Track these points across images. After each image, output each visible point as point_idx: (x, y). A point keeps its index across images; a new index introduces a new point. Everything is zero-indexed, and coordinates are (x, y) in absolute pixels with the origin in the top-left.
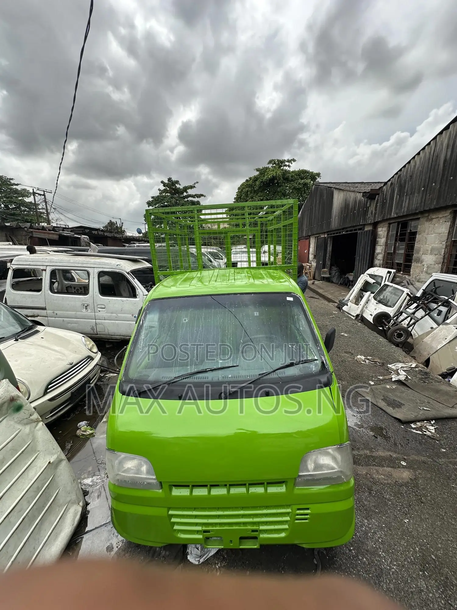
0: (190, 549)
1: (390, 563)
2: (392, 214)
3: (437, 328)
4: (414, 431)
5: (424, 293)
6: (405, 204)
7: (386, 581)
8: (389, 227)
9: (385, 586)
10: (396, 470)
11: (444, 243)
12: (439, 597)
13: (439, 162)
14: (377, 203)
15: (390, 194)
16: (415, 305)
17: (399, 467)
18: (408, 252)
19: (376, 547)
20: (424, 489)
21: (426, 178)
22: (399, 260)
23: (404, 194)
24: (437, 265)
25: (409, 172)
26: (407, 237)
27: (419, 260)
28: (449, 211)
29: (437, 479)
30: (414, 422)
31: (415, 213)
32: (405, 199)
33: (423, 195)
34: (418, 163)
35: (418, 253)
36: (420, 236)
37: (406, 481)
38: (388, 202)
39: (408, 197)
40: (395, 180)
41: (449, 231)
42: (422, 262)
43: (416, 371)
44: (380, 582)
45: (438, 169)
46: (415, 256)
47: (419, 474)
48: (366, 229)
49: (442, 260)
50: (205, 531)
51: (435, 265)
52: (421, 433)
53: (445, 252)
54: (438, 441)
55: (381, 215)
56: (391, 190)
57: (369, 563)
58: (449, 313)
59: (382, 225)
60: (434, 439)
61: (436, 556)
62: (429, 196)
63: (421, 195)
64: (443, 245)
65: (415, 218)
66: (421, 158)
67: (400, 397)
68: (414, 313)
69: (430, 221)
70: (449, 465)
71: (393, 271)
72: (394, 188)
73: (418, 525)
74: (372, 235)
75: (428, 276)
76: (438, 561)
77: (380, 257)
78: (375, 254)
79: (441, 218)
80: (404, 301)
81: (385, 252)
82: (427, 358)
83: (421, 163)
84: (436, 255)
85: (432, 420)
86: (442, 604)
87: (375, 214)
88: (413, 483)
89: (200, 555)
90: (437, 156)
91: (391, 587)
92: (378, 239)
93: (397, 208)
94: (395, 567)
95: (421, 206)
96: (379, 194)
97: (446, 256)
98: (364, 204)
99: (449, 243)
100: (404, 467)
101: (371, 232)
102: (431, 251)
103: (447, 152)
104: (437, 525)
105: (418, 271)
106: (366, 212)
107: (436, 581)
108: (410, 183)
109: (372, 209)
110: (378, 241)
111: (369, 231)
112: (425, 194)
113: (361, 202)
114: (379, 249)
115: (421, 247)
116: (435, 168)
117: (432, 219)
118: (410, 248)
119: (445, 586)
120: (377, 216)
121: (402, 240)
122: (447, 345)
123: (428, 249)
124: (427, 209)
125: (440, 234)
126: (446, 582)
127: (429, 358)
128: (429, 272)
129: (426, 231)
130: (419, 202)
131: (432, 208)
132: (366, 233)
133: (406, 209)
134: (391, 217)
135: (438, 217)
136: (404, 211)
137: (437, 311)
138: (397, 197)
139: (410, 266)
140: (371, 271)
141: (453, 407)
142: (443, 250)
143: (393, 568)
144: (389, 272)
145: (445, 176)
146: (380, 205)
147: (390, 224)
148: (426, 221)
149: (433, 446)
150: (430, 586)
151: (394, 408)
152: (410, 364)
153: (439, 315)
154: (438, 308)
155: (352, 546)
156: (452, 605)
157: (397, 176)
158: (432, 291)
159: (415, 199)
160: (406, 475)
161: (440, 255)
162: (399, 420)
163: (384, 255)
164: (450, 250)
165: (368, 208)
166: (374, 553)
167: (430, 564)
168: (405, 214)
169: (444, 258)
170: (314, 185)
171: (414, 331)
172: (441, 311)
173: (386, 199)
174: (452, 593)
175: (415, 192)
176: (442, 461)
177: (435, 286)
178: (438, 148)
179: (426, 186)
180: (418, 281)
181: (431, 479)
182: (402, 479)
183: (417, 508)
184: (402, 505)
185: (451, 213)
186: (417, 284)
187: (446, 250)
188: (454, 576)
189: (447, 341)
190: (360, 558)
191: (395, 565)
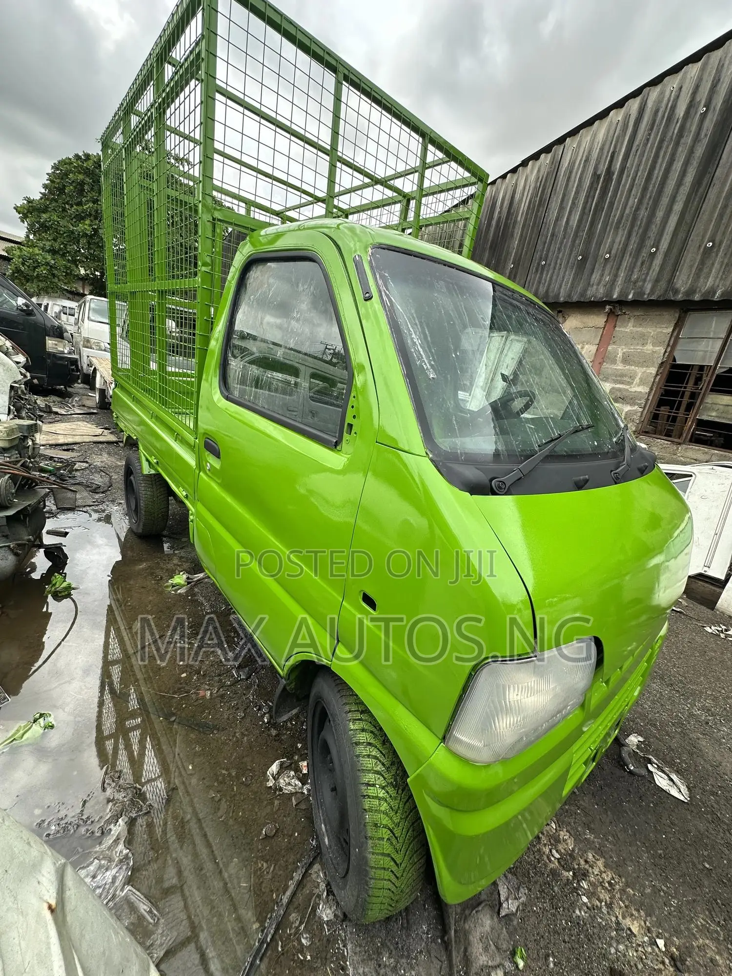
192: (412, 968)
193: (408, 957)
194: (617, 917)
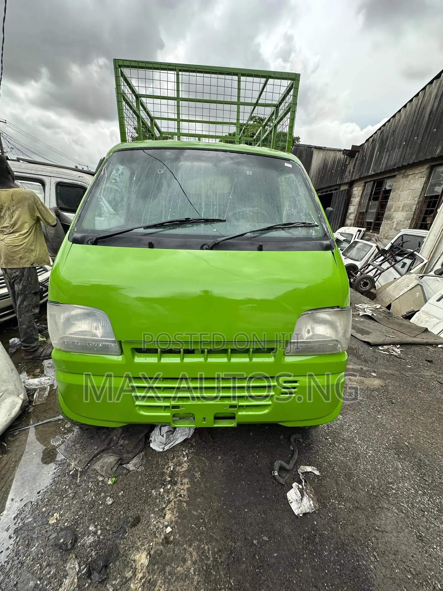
0: (153, 437)
1: (366, 448)
2: (370, 171)
3: (400, 278)
4: (382, 352)
5: (392, 247)
6: (384, 161)
7: (363, 463)
8: (365, 186)
9: (362, 467)
10: (367, 379)
11: (417, 199)
12: (414, 475)
13: (424, 115)
14: (356, 161)
15: (371, 151)
16: (382, 258)
17: (369, 377)
18: (380, 210)
19: (352, 436)
20: (393, 394)
21: (409, 131)
22: (370, 219)
23: (385, 150)
24: (406, 221)
25: (392, 127)
26: (381, 196)
27: (390, 218)
28: (426, 166)
29: (405, 387)
30: (382, 345)
31: (393, 169)
32: (384, 156)
33: (403, 150)
34: (403, 116)
35: (390, 211)
36: (395, 193)
37: (377, 387)
38: (367, 159)
39: (388, 153)
40: (377, 135)
41: (423, 187)
42: (392, 219)
43: (380, 311)
44: (357, 464)
45: (422, 122)
46: (386, 213)
47: (389, 382)
48: (341, 189)
49: (412, 216)
50: (174, 407)
51: (404, 221)
52: (388, 353)
53: (416, 208)
54: (403, 359)
55: (358, 174)
56: (372, 147)
57: (346, 449)
58: (412, 266)
59: (357, 184)
60: (400, 358)
61: (409, 443)
62: (410, 150)
63: (401, 150)
64: (415, 201)
65: (391, 175)
66: (407, 111)
67: (368, 327)
68: (380, 265)
69: (406, 178)
70: (415, 377)
71: (363, 229)
72: (375, 144)
73: (390, 420)
74: (347, 194)
75: (396, 232)
76: (411, 447)
77: (352, 217)
78: (348, 214)
79: (417, 174)
80: (371, 256)
81: (357, 211)
82: (388, 304)
83: (406, 116)
84: (406, 211)
85: (398, 345)
86: (418, 480)
87: (353, 172)
88: (384, 389)
89: (164, 443)
90: (423, 108)
91: (368, 467)
92: (352, 199)
93: (375, 165)
94: (371, 452)
95: (400, 162)
96: (359, 152)
97: (416, 212)
98: (343, 163)
99: (421, 199)
100: (374, 377)
101: (346, 191)
102: (403, 208)
103: (434, 102)
104: (408, 420)
105: (387, 228)
106: (343, 171)
107: (411, 462)
108: (392, 138)
109: (350, 167)
110: (352, 201)
111: (345, 190)
112: (405, 149)
113: (340, 161)
114: (352, 209)
115: (393, 204)
116: (419, 121)
117: (408, 176)
118: (383, 206)
119: (420, 466)
120: (354, 174)
121: (375, 199)
122: (408, 292)
123: (400, 206)
124: (405, 164)
125: (413, 190)
126: (419, 464)
127: (391, 304)
128: (398, 228)
129: (401, 188)
130: (399, 157)
131: (411, 163)
132: (341, 193)
133: (384, 166)
134: (368, 175)
135: (415, 173)
136: (382, 167)
137: (401, 264)
138: (377, 153)
139: (379, 225)
140: (342, 230)
141: (415, 337)
142: (415, 206)
143: (370, 453)
144: (359, 231)
145: (429, 128)
146: (359, 163)
147: (366, 183)
148: (403, 178)
149: (400, 363)
150: (405, 466)
151: (362, 335)
152: (375, 306)
153: (403, 267)
154: (402, 261)
155: (328, 435)
156: (427, 481)
157: (379, 132)
158: (399, 245)
159: (394, 155)
160: (377, 382)
161: (411, 211)
162: (368, 343)
163: (357, 214)
164: (421, 206)
165: (346, 166)
166: (351, 441)
167: (404, 449)
168: (383, 170)
169: (414, 214)
170: (294, 146)
171: (378, 283)
172: (406, 263)
173: (365, 157)
174: (426, 471)
175: (395, 147)
176: (409, 374)
177: (402, 240)
178: (426, 98)
179: (408, 140)
180: (386, 238)
181: (400, 386)
182: (374, 385)
183: (389, 407)
184: (375, 405)
185: (427, 168)
186: (385, 241)
187: (417, 206)
188: (426, 459)
189: (410, 288)
190: (337, 445)
191: (371, 450)
192: (80, 454)
193: (82, 451)
194: (166, 507)
